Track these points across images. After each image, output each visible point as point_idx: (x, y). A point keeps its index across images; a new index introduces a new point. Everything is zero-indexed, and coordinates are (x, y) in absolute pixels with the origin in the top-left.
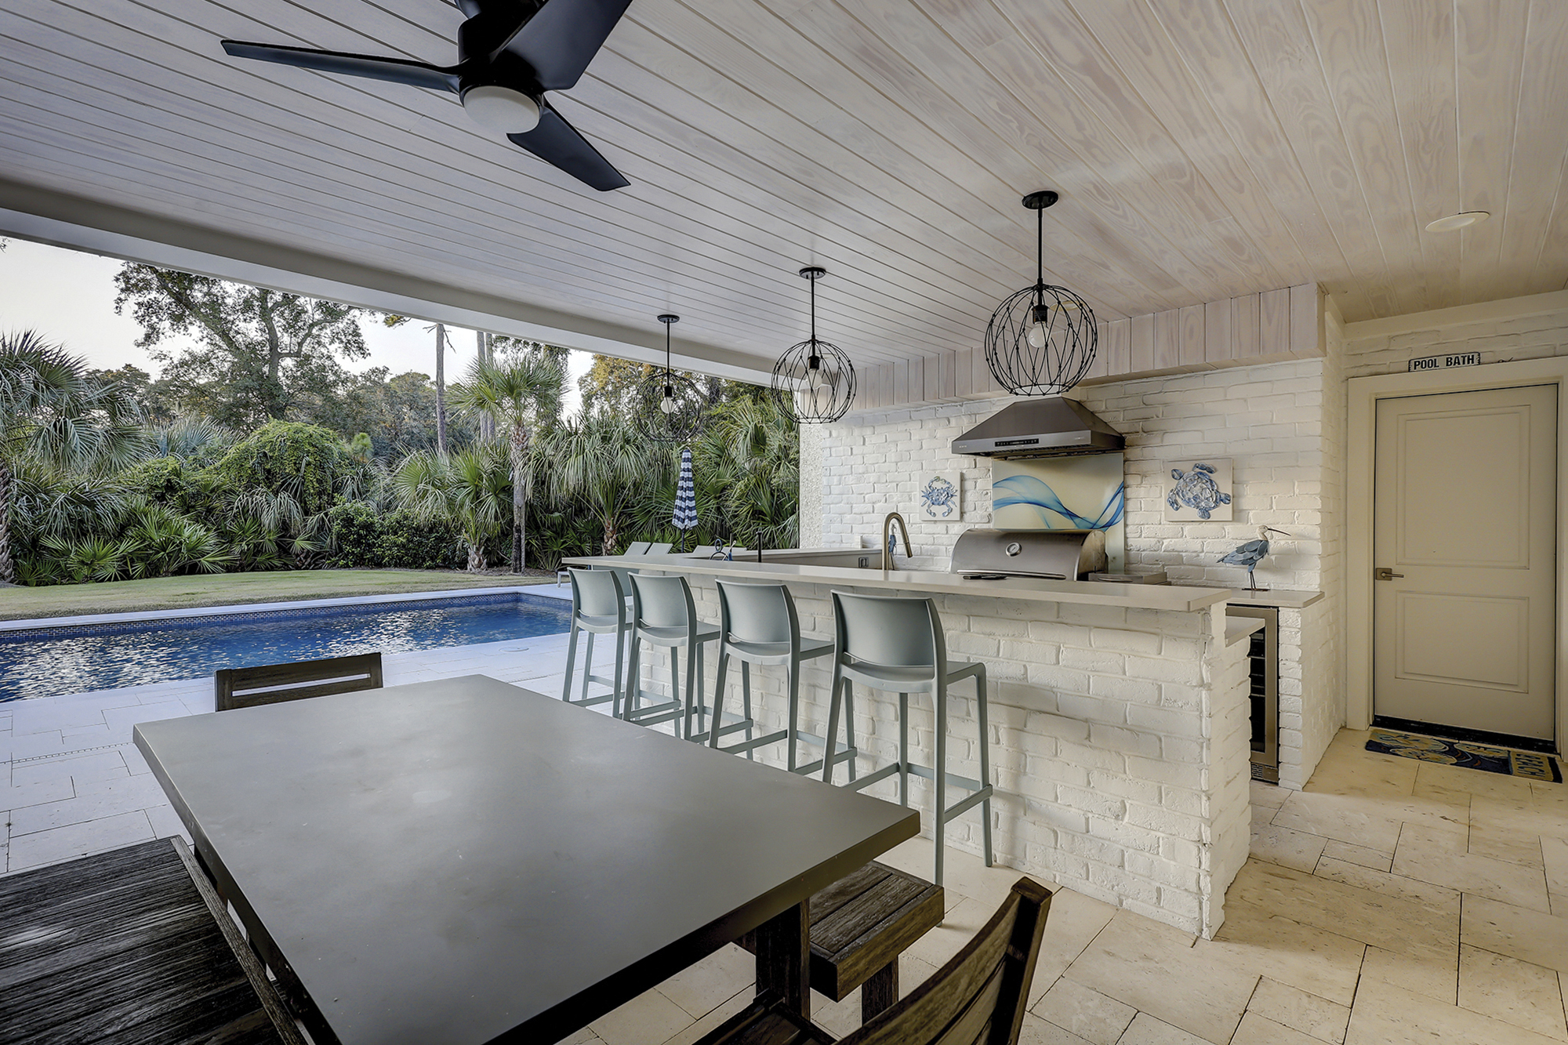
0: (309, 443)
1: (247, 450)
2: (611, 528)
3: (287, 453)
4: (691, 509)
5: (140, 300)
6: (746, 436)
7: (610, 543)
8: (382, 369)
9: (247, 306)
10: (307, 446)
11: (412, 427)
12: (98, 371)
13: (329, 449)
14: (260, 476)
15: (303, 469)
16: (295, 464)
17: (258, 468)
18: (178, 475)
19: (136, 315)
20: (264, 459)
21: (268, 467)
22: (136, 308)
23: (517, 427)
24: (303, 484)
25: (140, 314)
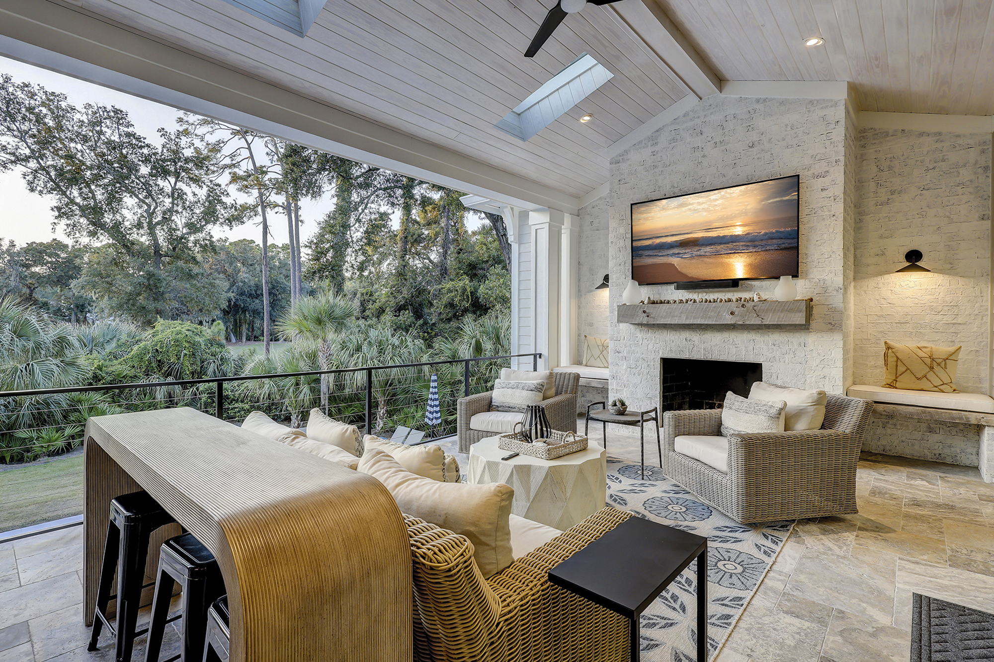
0: (185, 341)
1: (145, 348)
2: (383, 403)
3: (171, 349)
4: (437, 412)
5: (68, 222)
6: (470, 347)
7: (382, 412)
8: (224, 239)
9: (139, 226)
10: (184, 343)
11: (244, 278)
12: (35, 243)
13: (199, 342)
14: (154, 365)
15: (182, 358)
16: (177, 355)
17: (153, 360)
18: (100, 369)
19: (65, 232)
20: (156, 354)
21: (158, 359)
22: (65, 227)
23: (323, 342)
24: (182, 368)
25: (68, 231)
